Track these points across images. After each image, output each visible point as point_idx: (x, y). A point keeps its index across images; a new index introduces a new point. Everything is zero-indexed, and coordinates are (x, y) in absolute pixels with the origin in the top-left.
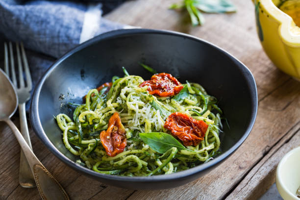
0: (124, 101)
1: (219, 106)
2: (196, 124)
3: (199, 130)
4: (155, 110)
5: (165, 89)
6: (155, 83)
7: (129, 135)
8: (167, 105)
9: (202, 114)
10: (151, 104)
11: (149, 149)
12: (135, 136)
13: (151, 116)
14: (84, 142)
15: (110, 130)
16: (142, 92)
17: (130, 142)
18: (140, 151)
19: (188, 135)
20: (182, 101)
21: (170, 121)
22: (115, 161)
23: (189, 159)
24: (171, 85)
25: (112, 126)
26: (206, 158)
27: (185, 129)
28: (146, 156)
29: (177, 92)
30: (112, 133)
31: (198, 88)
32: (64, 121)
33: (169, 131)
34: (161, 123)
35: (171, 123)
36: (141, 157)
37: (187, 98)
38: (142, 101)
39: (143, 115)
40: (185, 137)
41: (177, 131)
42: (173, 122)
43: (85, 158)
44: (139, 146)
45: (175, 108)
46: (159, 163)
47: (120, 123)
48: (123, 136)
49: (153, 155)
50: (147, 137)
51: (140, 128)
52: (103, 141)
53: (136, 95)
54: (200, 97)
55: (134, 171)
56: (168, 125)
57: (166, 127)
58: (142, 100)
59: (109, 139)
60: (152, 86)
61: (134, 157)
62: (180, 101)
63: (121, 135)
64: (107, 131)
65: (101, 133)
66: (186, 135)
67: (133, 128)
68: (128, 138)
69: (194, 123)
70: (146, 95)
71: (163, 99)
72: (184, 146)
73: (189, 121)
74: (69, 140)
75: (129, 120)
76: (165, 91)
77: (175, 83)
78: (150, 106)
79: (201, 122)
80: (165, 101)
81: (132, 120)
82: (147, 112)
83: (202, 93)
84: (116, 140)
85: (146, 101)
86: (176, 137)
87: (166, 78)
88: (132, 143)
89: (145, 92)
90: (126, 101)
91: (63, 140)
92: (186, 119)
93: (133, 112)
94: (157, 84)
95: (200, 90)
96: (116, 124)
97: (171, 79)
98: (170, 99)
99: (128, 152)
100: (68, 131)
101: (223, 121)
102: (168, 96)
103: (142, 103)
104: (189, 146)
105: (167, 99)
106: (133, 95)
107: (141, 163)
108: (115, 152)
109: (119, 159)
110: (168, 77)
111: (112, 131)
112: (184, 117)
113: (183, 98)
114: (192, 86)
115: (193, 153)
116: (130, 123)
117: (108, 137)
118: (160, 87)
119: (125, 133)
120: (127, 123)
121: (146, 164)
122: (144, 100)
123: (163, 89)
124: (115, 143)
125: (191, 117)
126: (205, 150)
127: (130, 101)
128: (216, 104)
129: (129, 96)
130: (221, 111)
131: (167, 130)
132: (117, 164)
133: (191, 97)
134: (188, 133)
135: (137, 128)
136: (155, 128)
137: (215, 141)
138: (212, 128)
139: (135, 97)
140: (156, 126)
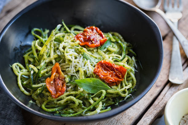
0: (62, 53)
1: (134, 51)
2: (117, 69)
3: (120, 73)
4: (86, 60)
5: (93, 41)
6: (86, 36)
7: (67, 80)
8: (95, 53)
9: (122, 60)
10: (83, 55)
11: (83, 91)
12: (72, 80)
13: (83, 65)
14: (34, 86)
15: (53, 77)
16: (76, 46)
17: (69, 84)
18: (77, 92)
19: (112, 79)
20: (106, 50)
21: (98, 68)
22: (58, 101)
23: (113, 96)
24: (98, 38)
25: (54, 74)
26: (126, 94)
27: (110, 74)
28: (81, 96)
29: (102, 44)
30: (54, 79)
31: (117, 36)
32: (18, 68)
33: (98, 76)
34: (91, 70)
35: (98, 69)
36: (77, 97)
37: (110, 46)
38: (76, 53)
39: (77, 64)
40: (110, 80)
41: (104, 76)
42: (100, 69)
43: (36, 98)
44: (75, 88)
45: (101, 56)
46: (91, 101)
47: (60, 71)
48: (63, 81)
49: (86, 95)
50: (81, 82)
51: (75, 74)
52: (48, 86)
53: (71, 48)
54: (119, 44)
55: (73, 107)
56: (96, 72)
57: (95, 73)
58: (76, 51)
59: (52, 84)
60: (83, 38)
61: (72, 97)
62: (104, 49)
63: (61, 80)
64: (51, 78)
65: (47, 80)
66: (110, 79)
67: (70, 74)
68: (67, 82)
69: (116, 69)
70: (78, 47)
71: (91, 49)
72: (109, 86)
73: (112, 66)
74: (22, 84)
75: (67, 68)
76: (93, 43)
77: (101, 35)
78: (82, 57)
79: (121, 67)
80: (93, 50)
81: (69, 68)
82: (81, 62)
83: (121, 40)
84: (58, 84)
85: (79, 52)
86: (103, 80)
87: (95, 31)
88: (70, 86)
89: (78, 45)
90: (64, 53)
91: (18, 85)
92: (109, 65)
93: (70, 61)
94: (88, 37)
95: (119, 38)
96: (58, 72)
97: (98, 32)
98: (97, 49)
99: (68, 93)
100: (21, 76)
101: (137, 62)
102: (95, 47)
103: (76, 54)
104: (113, 86)
105: (95, 49)
106: (69, 48)
107: (77, 101)
108: (58, 95)
109: (61, 99)
110: (96, 30)
111: (55, 77)
112: (108, 64)
113: (107, 47)
114: (113, 35)
115: (116, 91)
116: (68, 70)
117: (52, 82)
118: (89, 40)
119: (65, 78)
120: (65, 70)
121: (81, 102)
122: (77, 51)
123: (91, 41)
124: (57, 87)
125: (113, 63)
126: (125, 89)
127: (67, 53)
128: (132, 49)
129: (66, 50)
130: (135, 54)
131: (96, 75)
132: (60, 103)
133: (113, 45)
134: (112, 77)
135: (73, 74)
136: (86, 73)
137: (132, 80)
138: (130, 70)
139: (70, 49)
140: (88, 72)
